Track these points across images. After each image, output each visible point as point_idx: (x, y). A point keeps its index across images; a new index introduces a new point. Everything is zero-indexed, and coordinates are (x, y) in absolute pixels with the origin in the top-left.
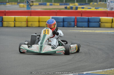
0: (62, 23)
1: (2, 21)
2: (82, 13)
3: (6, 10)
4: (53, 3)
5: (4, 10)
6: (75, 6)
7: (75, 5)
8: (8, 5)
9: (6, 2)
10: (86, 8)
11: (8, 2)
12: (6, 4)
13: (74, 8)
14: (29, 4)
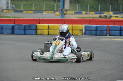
0: (94, 32)
1: (36, 29)
2: (114, 22)
3: (40, 19)
4: (88, 12)
5: (38, 19)
6: (109, 15)
7: (109, 14)
8: (45, 13)
9: (43, 11)
10: (120, 17)
11: (45, 11)
12: (43, 12)
13: (108, 17)
14: (63, 13)
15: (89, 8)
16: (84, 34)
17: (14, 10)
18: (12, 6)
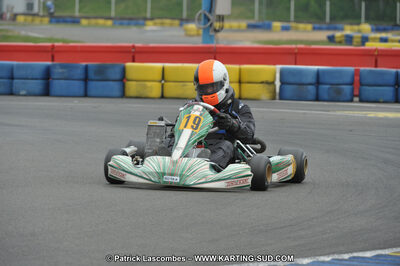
0: (312, 89)
1: (123, 78)
2: (377, 57)
3: (137, 45)
4: (293, 24)
5: (131, 44)
6: (360, 35)
7: (359, 31)
8: (150, 26)
9: (146, 19)
10: (393, 41)
11: (152, 19)
12: (144, 25)
13: (357, 40)
14: (211, 25)
15: (296, 11)
16: (277, 97)
17: (51, 15)
18: (44, 3)
